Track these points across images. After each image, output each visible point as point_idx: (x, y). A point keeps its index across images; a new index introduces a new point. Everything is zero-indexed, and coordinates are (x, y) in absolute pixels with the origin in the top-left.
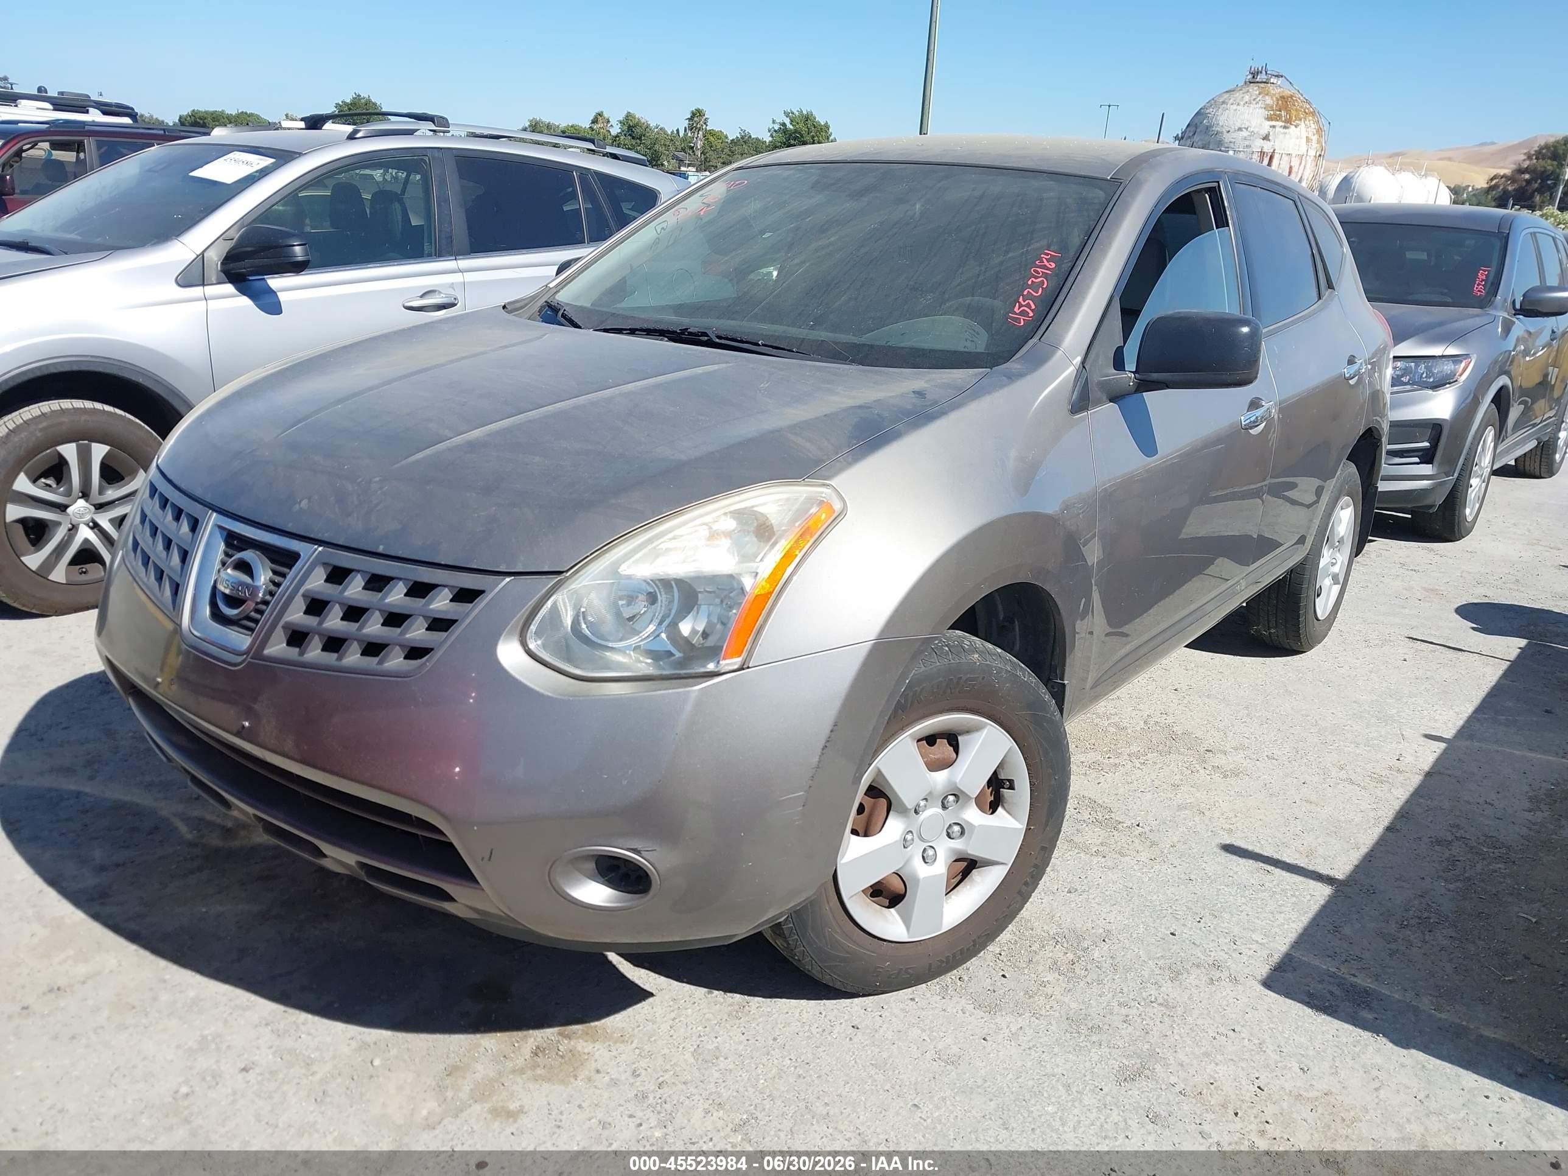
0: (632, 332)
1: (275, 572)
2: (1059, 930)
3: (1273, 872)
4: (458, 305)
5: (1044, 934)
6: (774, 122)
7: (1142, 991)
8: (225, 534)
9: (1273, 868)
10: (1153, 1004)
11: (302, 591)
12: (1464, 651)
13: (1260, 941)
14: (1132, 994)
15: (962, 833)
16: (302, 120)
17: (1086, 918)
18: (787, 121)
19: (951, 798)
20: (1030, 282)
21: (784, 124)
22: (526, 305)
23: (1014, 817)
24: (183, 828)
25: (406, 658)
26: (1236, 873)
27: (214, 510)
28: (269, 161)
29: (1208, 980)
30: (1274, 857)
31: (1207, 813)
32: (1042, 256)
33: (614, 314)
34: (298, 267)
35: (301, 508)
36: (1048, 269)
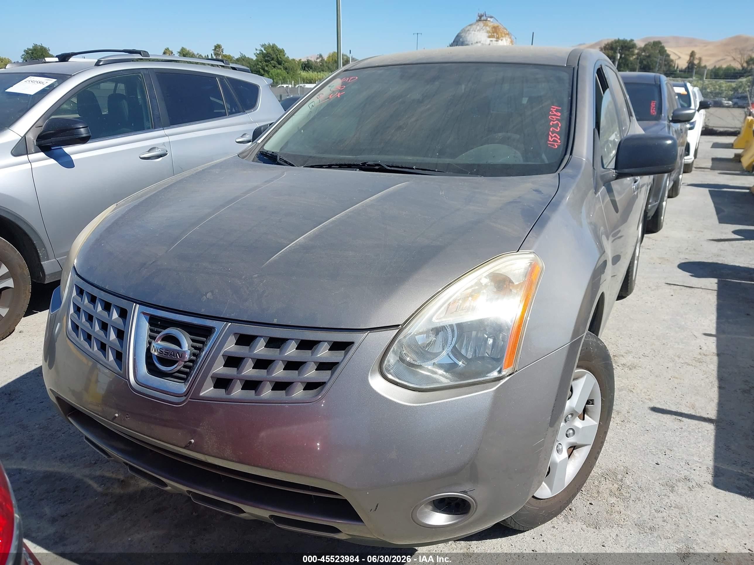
0: (330, 166)
1: (193, 340)
2: (602, 471)
3: (682, 420)
4: (168, 154)
5: (596, 475)
6: (256, 50)
7: (662, 501)
8: (148, 317)
9: (681, 418)
10: (672, 508)
11: (222, 353)
12: (694, 288)
13: (699, 461)
14: (658, 503)
15: (574, 433)
16: (56, 57)
17: (611, 462)
18: (263, 49)
19: (570, 416)
20: (551, 124)
21: (261, 50)
22: (248, 154)
23: (593, 419)
24: (95, 486)
25: (305, 389)
26: (666, 423)
27: (136, 303)
28: (52, 81)
29: (688, 488)
30: (678, 411)
31: (634, 391)
32: (552, 109)
33: (311, 156)
34: (84, 140)
35: (208, 299)
36: (557, 116)
